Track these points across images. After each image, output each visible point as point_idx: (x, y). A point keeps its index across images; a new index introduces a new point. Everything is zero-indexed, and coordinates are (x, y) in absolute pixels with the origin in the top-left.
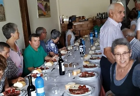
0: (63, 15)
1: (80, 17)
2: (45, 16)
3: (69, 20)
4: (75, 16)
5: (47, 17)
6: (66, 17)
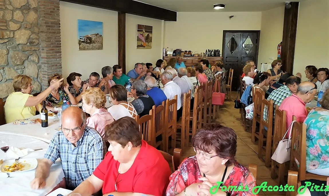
0: (168, 48)
1: (187, 51)
2: (144, 47)
3: (173, 53)
4: (180, 50)
5: (147, 48)
6: (170, 50)
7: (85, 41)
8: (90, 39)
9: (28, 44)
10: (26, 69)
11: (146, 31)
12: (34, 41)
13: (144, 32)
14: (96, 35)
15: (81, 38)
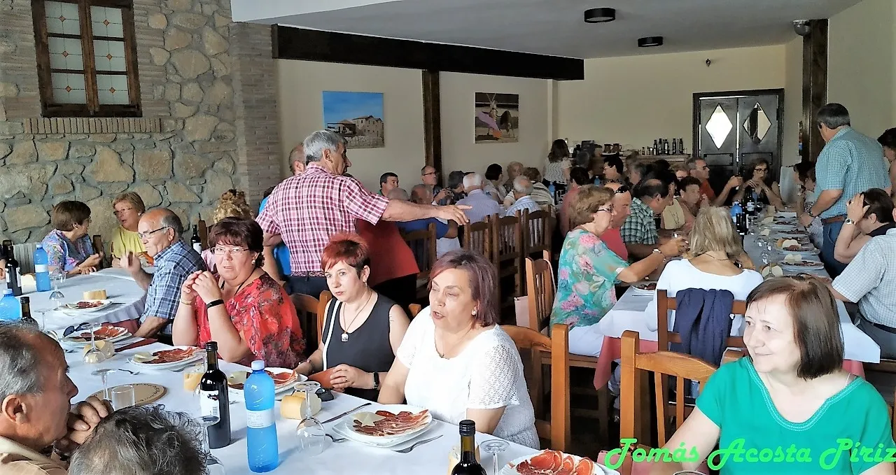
2: (497, 139)
4: (592, 142)
5: (506, 142)
7: (339, 131)
8: (352, 127)
9: (213, 140)
10: (210, 185)
11: (498, 106)
12: (225, 134)
13: (495, 107)
14: (367, 119)
15: (330, 125)
